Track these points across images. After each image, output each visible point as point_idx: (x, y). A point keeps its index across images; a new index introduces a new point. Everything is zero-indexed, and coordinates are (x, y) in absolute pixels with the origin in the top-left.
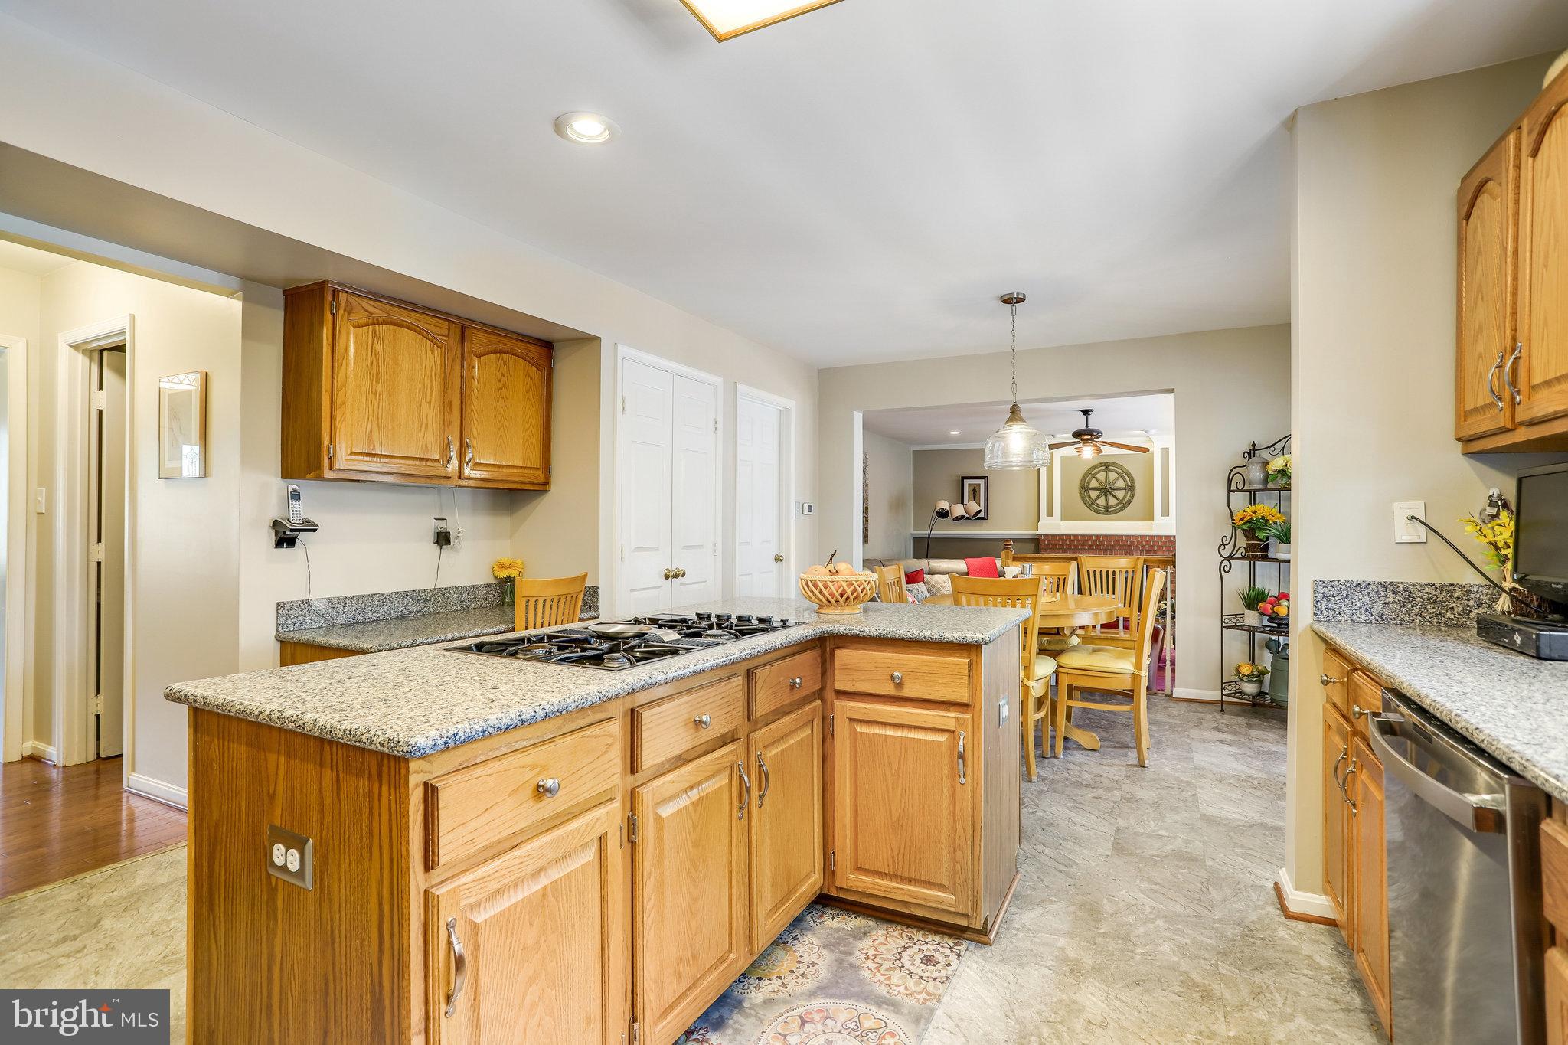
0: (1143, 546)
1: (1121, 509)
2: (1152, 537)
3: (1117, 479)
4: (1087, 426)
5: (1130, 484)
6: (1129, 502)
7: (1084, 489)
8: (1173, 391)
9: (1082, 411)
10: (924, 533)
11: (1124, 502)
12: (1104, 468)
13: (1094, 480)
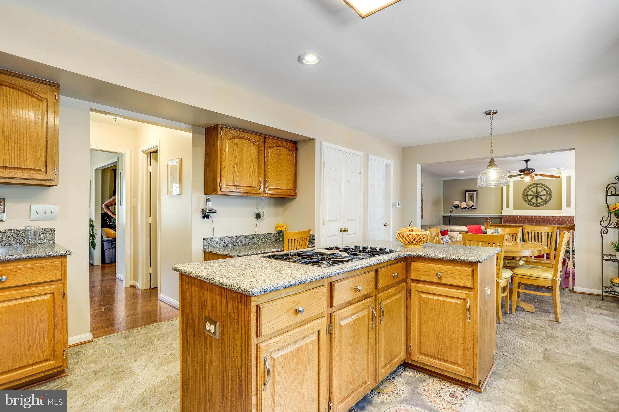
0: (556, 221)
1: (544, 204)
2: (561, 217)
3: (542, 191)
4: (527, 167)
7: (525, 195)
8: (574, 149)
9: (524, 160)
10: (448, 214)
11: (546, 201)
12: (535, 185)
13: (530, 191)
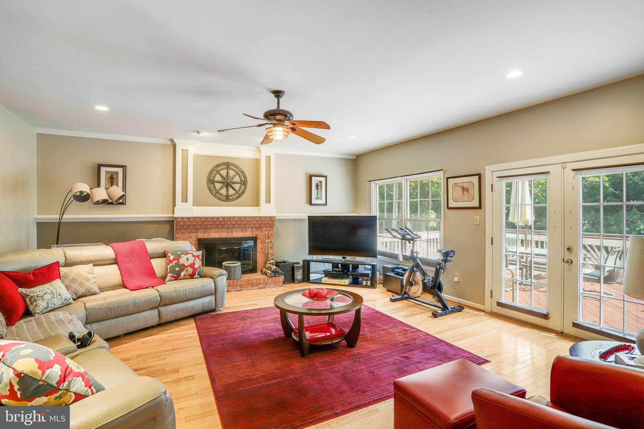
0: (254, 224)
1: (238, 198)
2: (261, 217)
3: (235, 176)
4: (279, 107)
5: (243, 180)
6: (243, 193)
7: (211, 181)
10: (54, 217)
11: (240, 193)
12: (225, 166)
13: (218, 175)
